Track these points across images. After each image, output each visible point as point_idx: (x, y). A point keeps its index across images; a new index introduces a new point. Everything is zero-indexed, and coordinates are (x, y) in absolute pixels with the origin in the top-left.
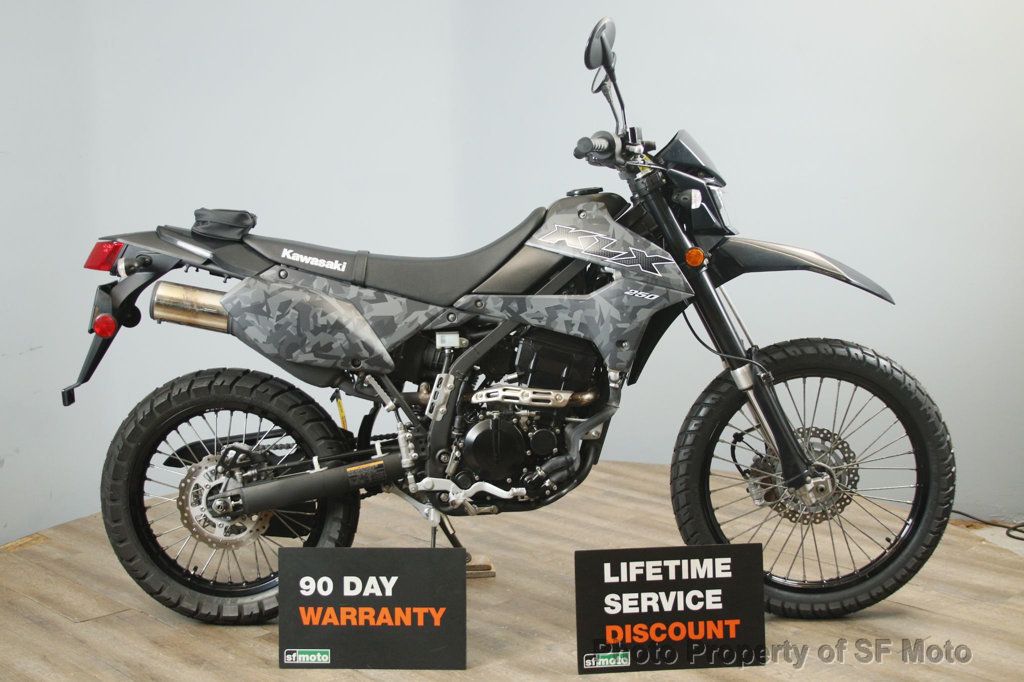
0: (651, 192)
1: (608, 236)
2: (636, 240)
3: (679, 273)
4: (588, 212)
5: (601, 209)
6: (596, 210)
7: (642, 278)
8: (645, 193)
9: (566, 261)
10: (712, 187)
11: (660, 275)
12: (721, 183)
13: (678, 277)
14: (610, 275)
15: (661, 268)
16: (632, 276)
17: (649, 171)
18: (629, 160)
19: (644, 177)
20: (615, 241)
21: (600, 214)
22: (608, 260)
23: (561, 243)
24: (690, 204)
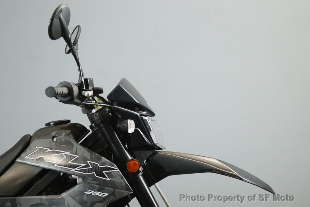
0: (102, 122)
1: (72, 153)
2: (91, 155)
3: (122, 178)
4: (59, 137)
5: (68, 135)
6: (65, 135)
7: (96, 182)
8: (99, 122)
9: (44, 171)
10: (144, 118)
11: (108, 179)
12: (152, 114)
13: (122, 180)
14: (76, 180)
15: (109, 175)
16: (89, 181)
17: (100, 107)
18: (84, 101)
19: (96, 112)
20: (77, 156)
21: (67, 138)
22: (73, 170)
23: (41, 159)
24: (127, 129)
